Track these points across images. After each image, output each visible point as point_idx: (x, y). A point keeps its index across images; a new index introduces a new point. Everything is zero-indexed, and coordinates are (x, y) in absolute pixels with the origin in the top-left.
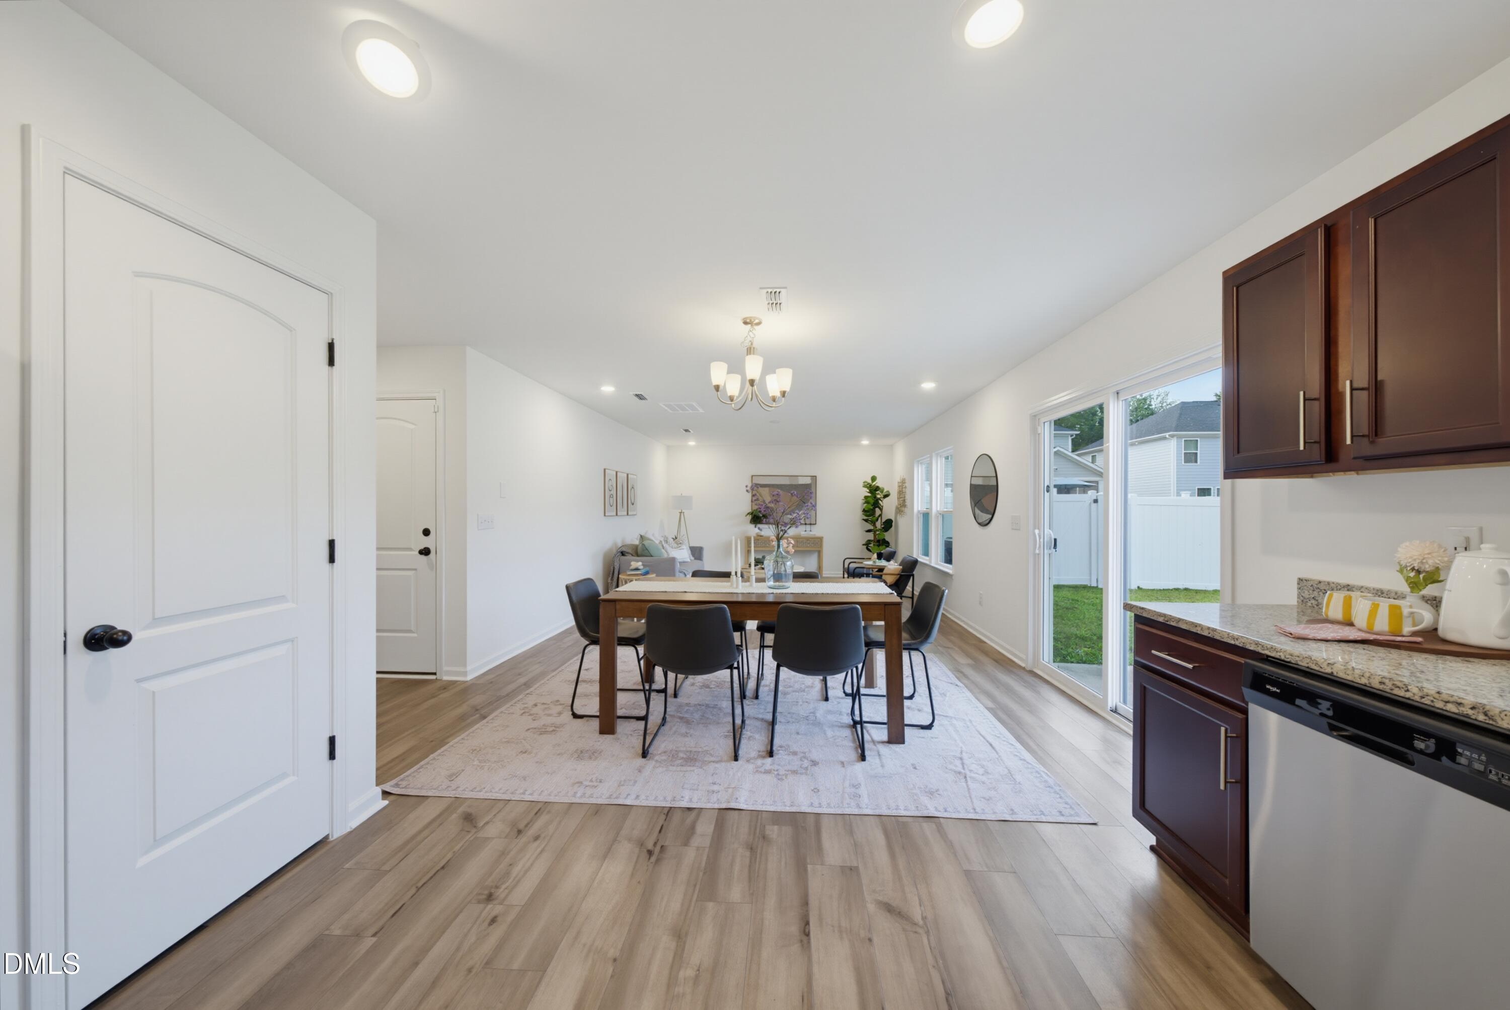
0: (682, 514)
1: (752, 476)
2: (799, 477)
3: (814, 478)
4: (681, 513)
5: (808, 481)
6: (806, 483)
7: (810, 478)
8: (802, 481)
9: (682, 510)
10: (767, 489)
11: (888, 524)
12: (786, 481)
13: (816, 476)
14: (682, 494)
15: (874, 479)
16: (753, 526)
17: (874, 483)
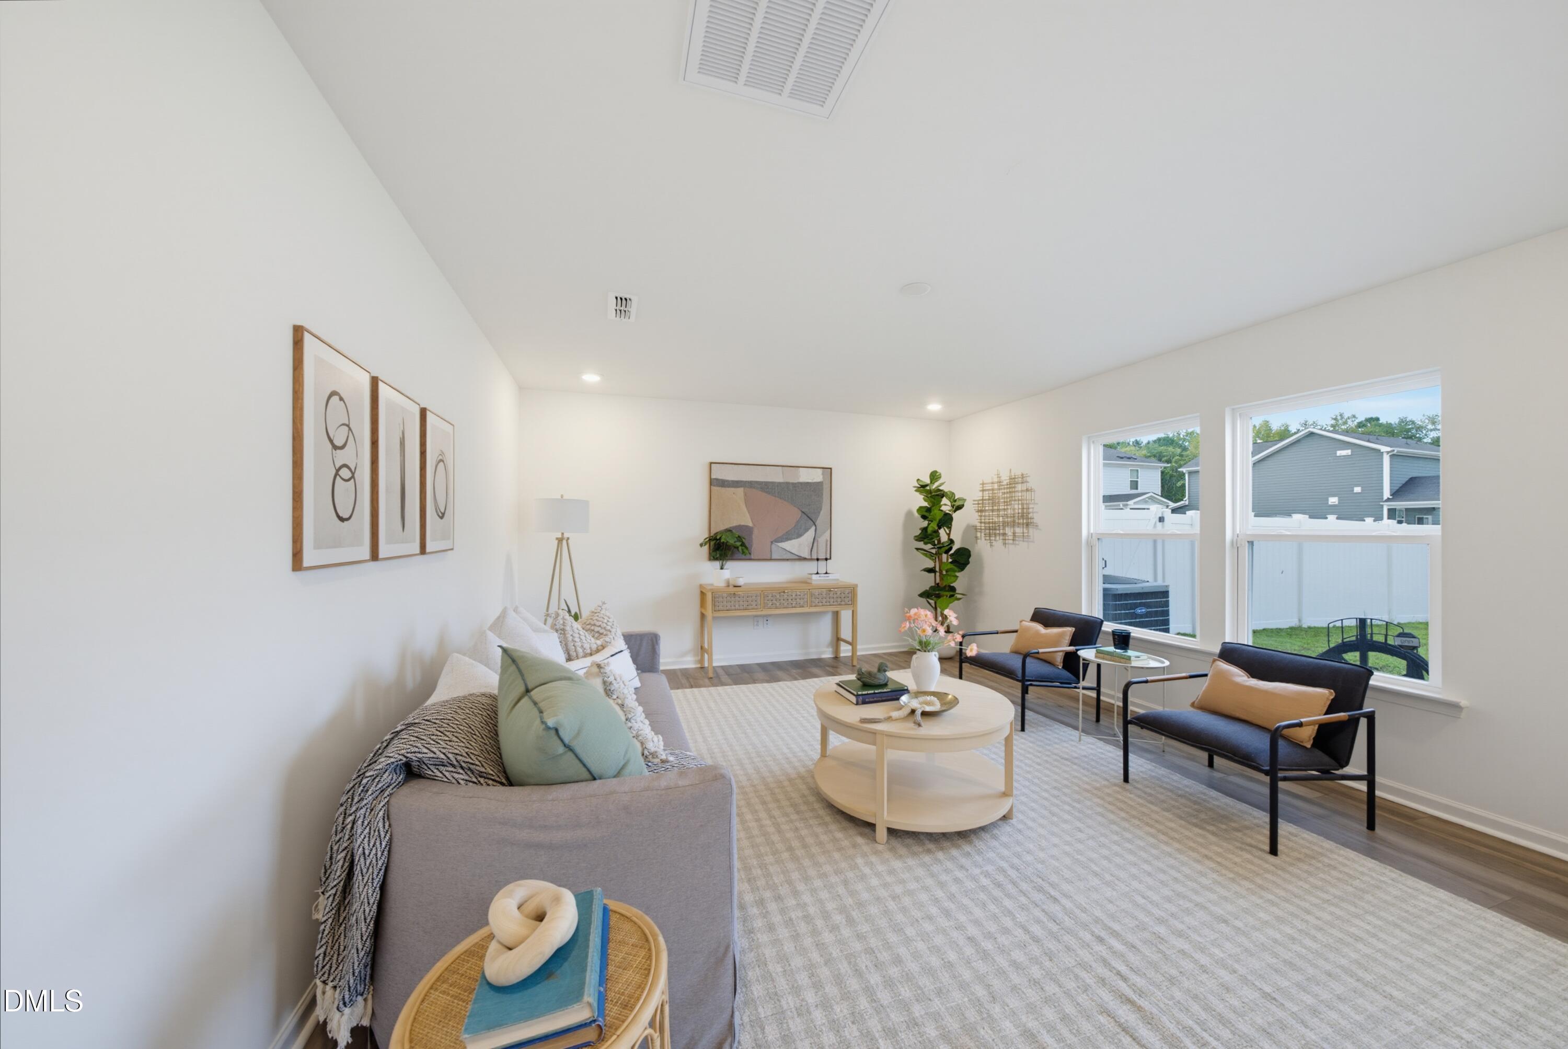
0: (564, 542)
1: (711, 463)
2: (801, 469)
3: (828, 471)
4: (560, 540)
5: (816, 477)
6: (815, 481)
7: (820, 471)
8: (806, 476)
9: (563, 534)
10: (740, 491)
11: (962, 558)
12: (777, 477)
13: (831, 469)
14: (562, 496)
15: (934, 476)
16: (717, 564)
17: (936, 484)
